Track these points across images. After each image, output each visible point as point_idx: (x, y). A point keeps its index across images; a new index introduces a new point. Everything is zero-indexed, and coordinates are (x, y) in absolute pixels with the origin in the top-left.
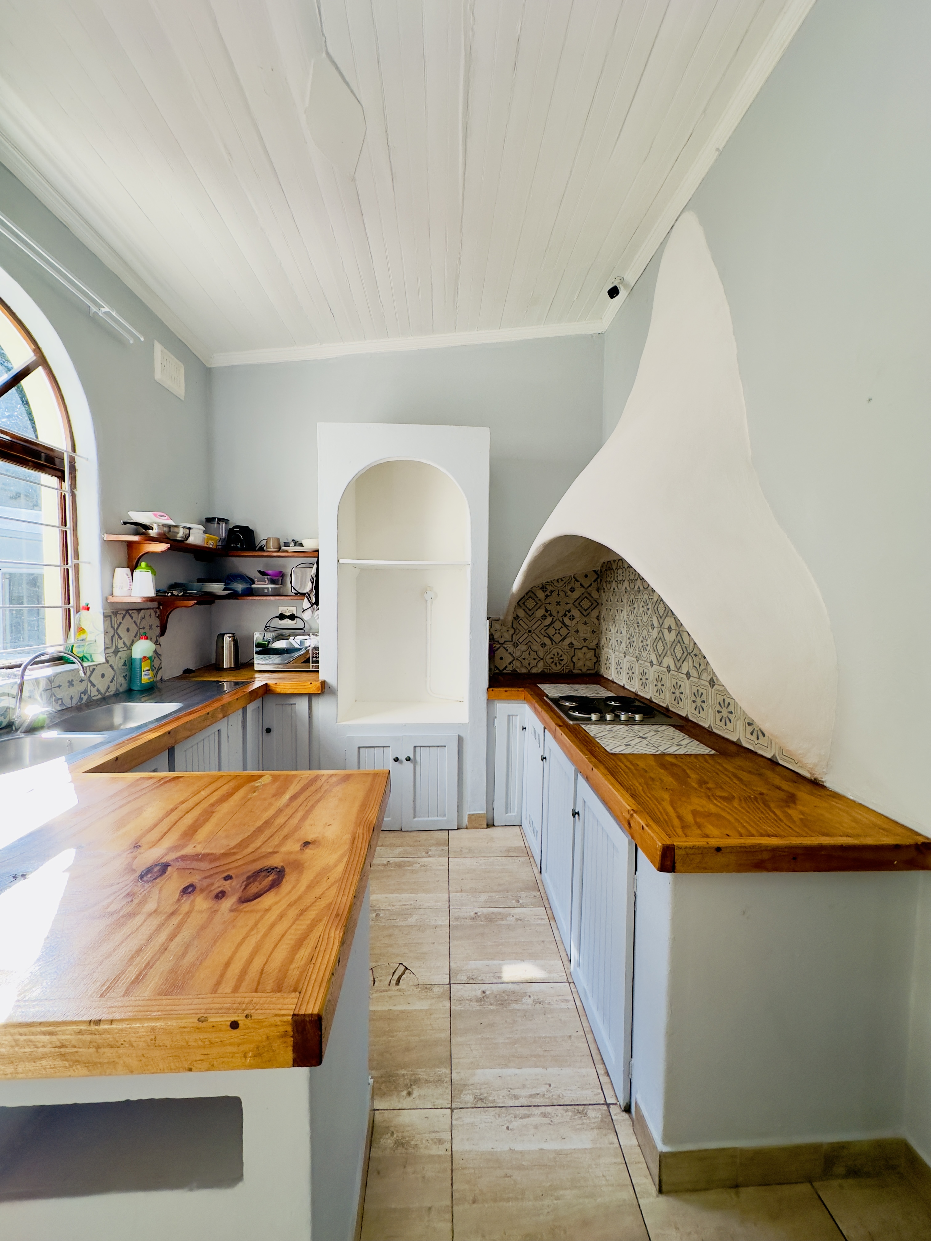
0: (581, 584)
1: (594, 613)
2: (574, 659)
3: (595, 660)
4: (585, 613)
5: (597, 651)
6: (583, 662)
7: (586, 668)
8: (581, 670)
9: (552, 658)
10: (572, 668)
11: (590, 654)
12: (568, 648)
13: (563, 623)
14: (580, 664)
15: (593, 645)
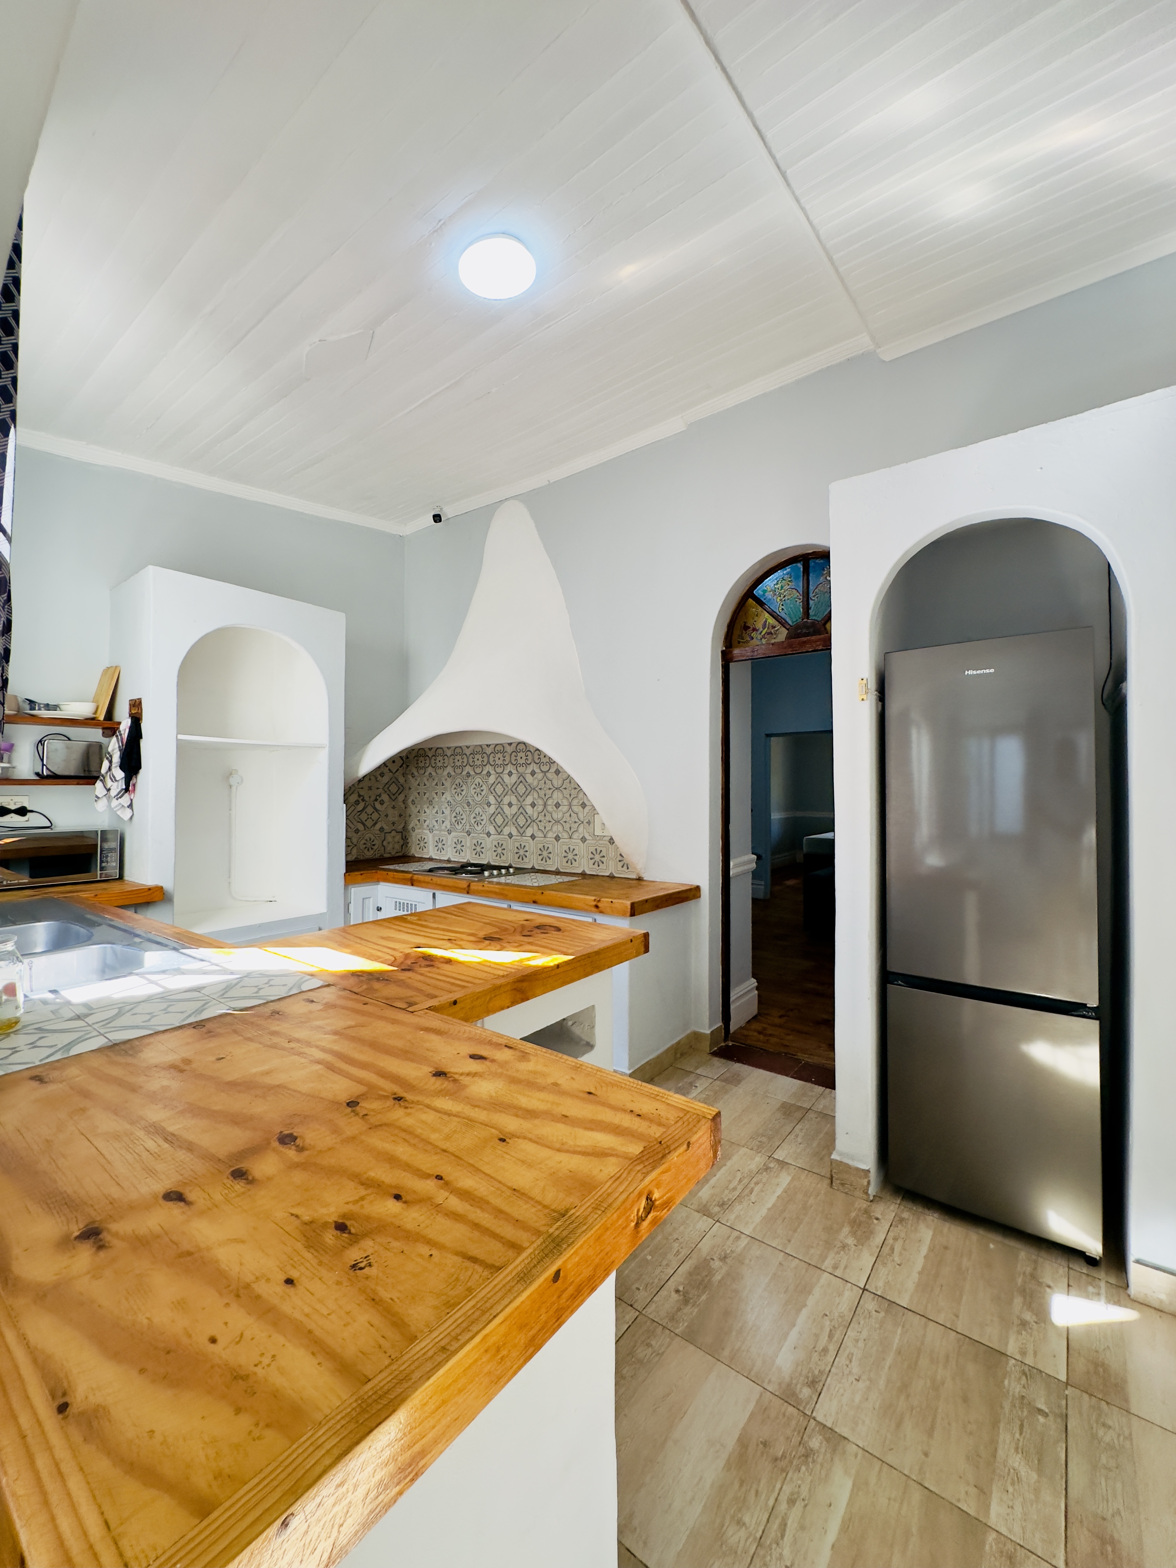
0: (389, 770)
1: (401, 798)
2: (385, 843)
3: (402, 842)
4: (393, 797)
5: (404, 835)
6: (392, 846)
7: (395, 851)
8: (390, 853)
9: (365, 844)
10: (382, 852)
11: (398, 837)
12: (379, 832)
13: (375, 808)
14: (389, 848)
15: (400, 828)
